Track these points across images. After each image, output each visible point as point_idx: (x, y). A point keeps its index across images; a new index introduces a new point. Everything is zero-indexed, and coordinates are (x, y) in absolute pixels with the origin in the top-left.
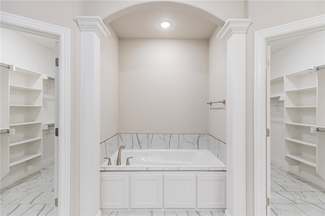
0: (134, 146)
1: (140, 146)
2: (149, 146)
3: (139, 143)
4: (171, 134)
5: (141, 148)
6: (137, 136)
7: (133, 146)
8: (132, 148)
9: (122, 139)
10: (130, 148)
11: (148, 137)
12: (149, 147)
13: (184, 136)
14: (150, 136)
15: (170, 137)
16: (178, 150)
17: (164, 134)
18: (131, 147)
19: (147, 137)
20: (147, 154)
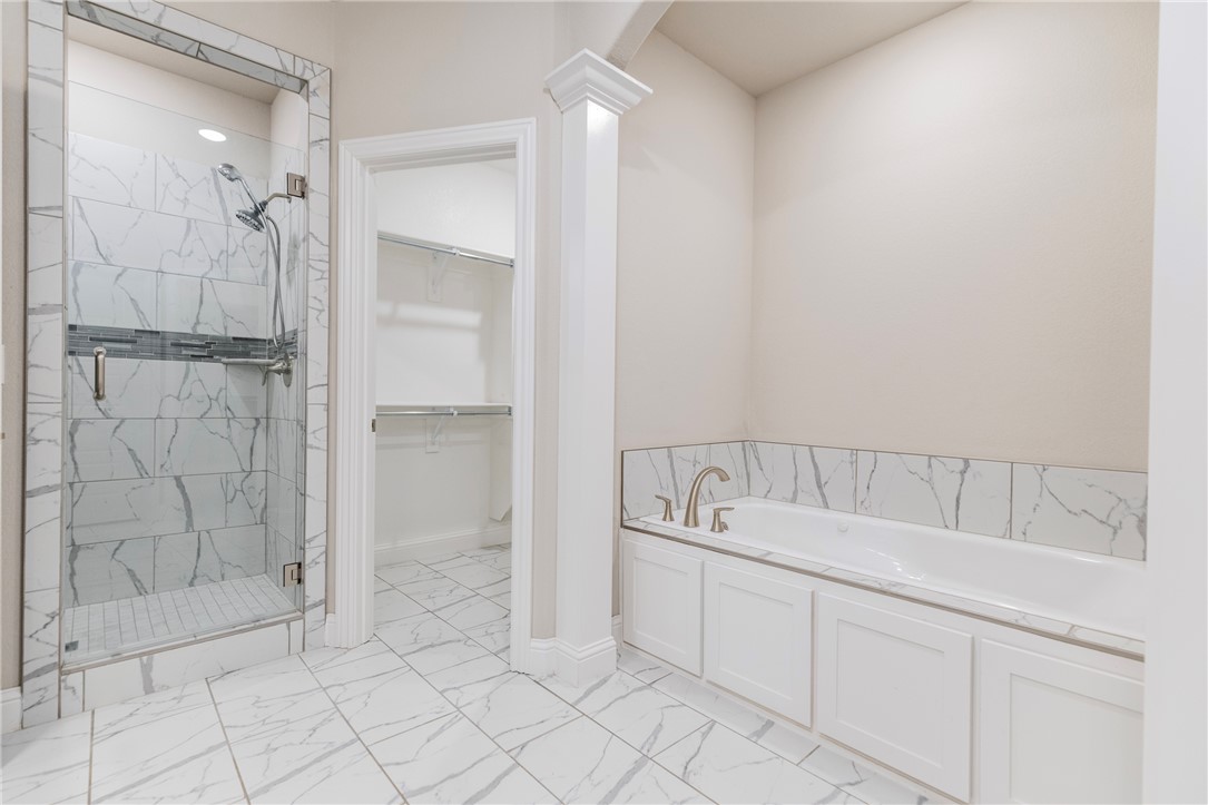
0: (799, 491)
1: (823, 495)
2: (858, 503)
3: (820, 487)
4: (966, 461)
5: (826, 506)
6: (813, 457)
7: (795, 493)
8: (794, 500)
9: (759, 464)
10: (784, 499)
11: (854, 463)
12: (858, 506)
13: (1045, 474)
14: (865, 460)
15: (963, 473)
16: (1006, 543)
17: (930, 457)
18: (791, 496)
19: (852, 463)
20: (843, 531)
